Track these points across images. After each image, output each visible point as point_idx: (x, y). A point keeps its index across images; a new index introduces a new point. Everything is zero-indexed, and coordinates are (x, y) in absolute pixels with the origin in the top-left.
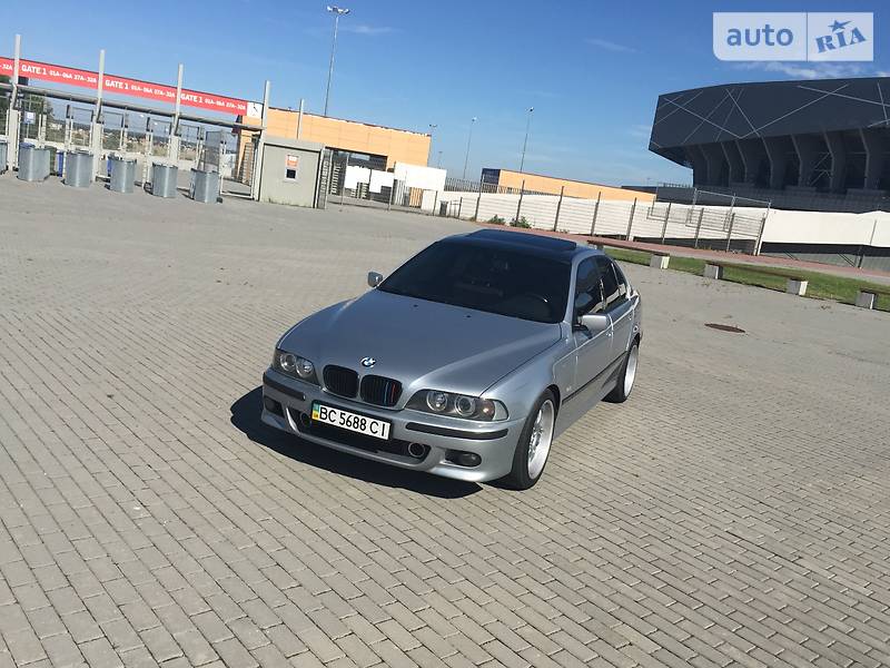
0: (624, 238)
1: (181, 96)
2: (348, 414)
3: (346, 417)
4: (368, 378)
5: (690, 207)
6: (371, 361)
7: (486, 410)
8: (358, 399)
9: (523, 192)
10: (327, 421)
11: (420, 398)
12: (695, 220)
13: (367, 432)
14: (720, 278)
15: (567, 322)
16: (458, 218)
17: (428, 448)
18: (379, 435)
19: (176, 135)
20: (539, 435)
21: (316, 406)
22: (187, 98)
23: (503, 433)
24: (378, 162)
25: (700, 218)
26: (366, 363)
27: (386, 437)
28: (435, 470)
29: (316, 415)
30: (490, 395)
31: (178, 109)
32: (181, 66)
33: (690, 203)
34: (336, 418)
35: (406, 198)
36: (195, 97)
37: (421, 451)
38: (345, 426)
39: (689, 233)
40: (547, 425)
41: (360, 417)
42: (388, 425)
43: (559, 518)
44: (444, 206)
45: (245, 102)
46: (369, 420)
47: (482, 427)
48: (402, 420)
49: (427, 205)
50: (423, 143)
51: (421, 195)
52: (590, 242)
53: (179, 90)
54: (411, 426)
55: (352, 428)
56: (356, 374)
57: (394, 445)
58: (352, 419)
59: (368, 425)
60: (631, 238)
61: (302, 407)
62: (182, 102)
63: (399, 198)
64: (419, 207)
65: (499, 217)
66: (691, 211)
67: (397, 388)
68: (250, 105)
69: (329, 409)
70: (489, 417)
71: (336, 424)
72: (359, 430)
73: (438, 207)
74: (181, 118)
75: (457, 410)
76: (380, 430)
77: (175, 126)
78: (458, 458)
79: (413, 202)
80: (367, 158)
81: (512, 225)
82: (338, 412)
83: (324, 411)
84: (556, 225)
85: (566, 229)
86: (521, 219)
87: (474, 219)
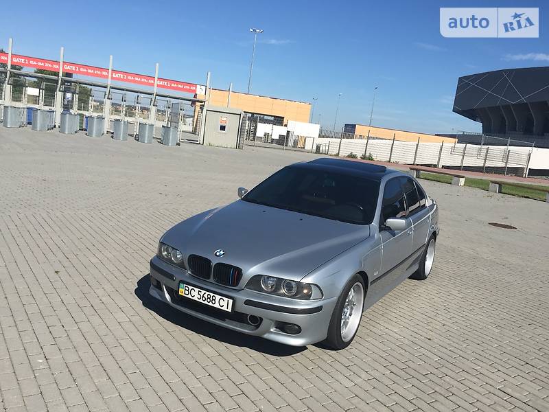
0: (435, 166)
1: (157, 82)
2: (203, 292)
3: (202, 294)
4: (218, 265)
5: (479, 146)
6: (222, 252)
7: (305, 291)
8: (212, 280)
9: (368, 138)
10: (189, 296)
11: (256, 281)
12: (483, 154)
13: (217, 305)
14: (500, 192)
15: (375, 223)
16: (327, 154)
17: (261, 319)
18: (224, 308)
19: (154, 105)
20: (352, 308)
21: (182, 285)
22: (161, 83)
23: (318, 309)
24: (279, 121)
25: (487, 153)
26: (218, 254)
27: (229, 310)
28: (266, 336)
29: (182, 292)
30: (308, 280)
31: (155, 90)
32: (157, 64)
33: (480, 144)
34: (195, 294)
35: (296, 142)
36: (166, 83)
37: (256, 321)
38: (201, 301)
39: (479, 163)
40: (359, 301)
41: (212, 295)
42: (231, 301)
43: (364, 375)
44: (318, 147)
45: (195, 85)
46: (218, 297)
47: (303, 305)
48: (242, 297)
49: (308, 147)
50: (306, 109)
51: (305, 141)
52: (411, 169)
53: (156, 79)
54: (248, 302)
55: (206, 302)
56: (209, 262)
57: (236, 316)
58: (206, 296)
59: (217, 301)
60: (440, 166)
61: (173, 285)
62: (158, 86)
63: (291, 143)
64: (304, 148)
65: (354, 154)
66: (480, 149)
67: (239, 273)
68: (198, 87)
69: (191, 288)
70: (308, 297)
71: (195, 298)
72: (210, 304)
73: (315, 148)
74: (157, 95)
75: (283, 291)
76: (225, 305)
77: (153, 100)
78: (284, 327)
79: (300, 145)
80: (272, 118)
81: (362, 158)
82: (197, 290)
83: (187, 288)
84: (390, 159)
85: (397, 161)
86: (367, 155)
87: (338, 155)
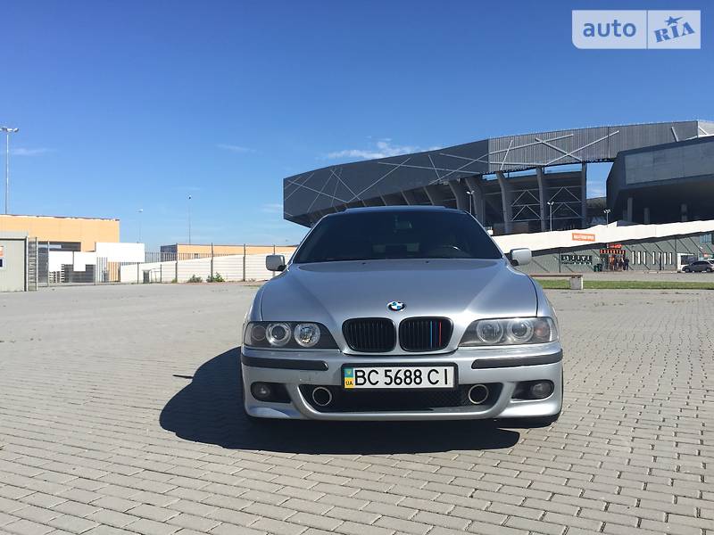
2: (394, 370)
3: (392, 374)
6: (399, 305)
8: (398, 350)
9: (213, 255)
10: (368, 385)
11: (472, 331)
13: (425, 384)
15: (505, 257)
16: (161, 282)
17: (500, 386)
18: (441, 385)
21: (348, 371)
24: (74, 247)
26: (395, 307)
27: (451, 384)
29: (350, 382)
30: (542, 313)
34: (379, 379)
35: (106, 276)
38: (393, 386)
41: (413, 369)
42: (451, 370)
44: (146, 275)
46: (425, 371)
48: (464, 358)
49: (129, 275)
50: (114, 225)
51: (119, 269)
54: (477, 365)
55: (403, 386)
58: (401, 375)
59: (424, 376)
63: (98, 277)
64: (119, 281)
65: (197, 276)
67: (445, 327)
69: (367, 370)
71: (381, 385)
72: (413, 386)
73: (141, 278)
75: (512, 337)
76: (442, 380)
79: (112, 278)
81: (208, 281)
82: (381, 370)
83: (360, 374)
84: (244, 276)
85: (254, 278)
86: (215, 276)
87: (175, 281)
